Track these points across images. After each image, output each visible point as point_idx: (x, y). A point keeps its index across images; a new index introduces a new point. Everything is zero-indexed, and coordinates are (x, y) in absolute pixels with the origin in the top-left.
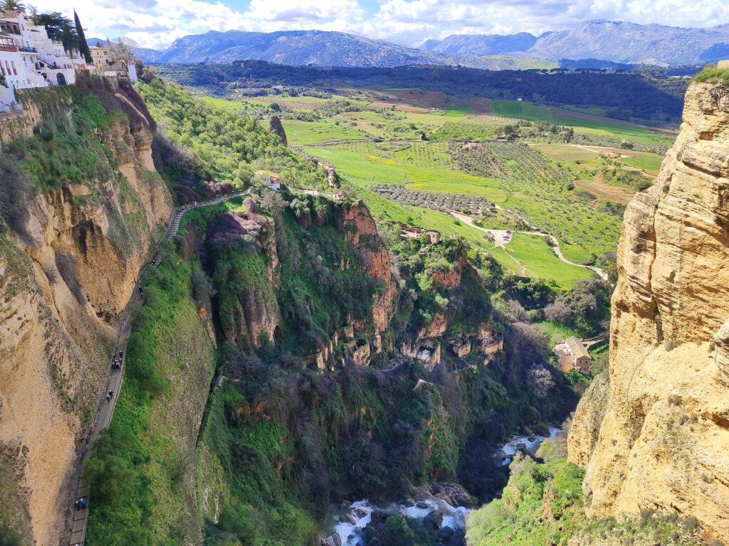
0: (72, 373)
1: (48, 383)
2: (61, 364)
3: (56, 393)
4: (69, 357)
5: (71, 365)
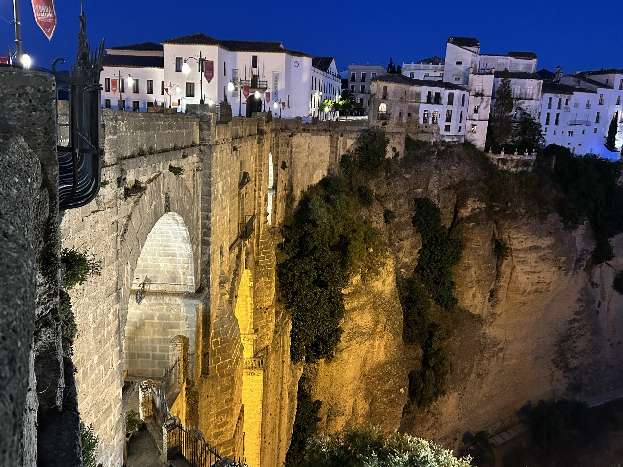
0: (584, 351)
1: (553, 338)
2: (577, 338)
3: (556, 349)
4: (589, 341)
5: (587, 346)
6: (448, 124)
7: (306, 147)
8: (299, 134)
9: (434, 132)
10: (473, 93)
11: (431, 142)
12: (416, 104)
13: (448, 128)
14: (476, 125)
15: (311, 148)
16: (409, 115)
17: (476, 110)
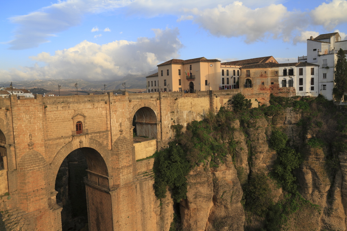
6: (301, 86)
7: (189, 103)
8: (183, 98)
9: (291, 91)
10: (321, 66)
11: (289, 98)
12: (276, 77)
13: (301, 89)
14: (325, 85)
15: (193, 103)
16: (272, 83)
17: (325, 76)
